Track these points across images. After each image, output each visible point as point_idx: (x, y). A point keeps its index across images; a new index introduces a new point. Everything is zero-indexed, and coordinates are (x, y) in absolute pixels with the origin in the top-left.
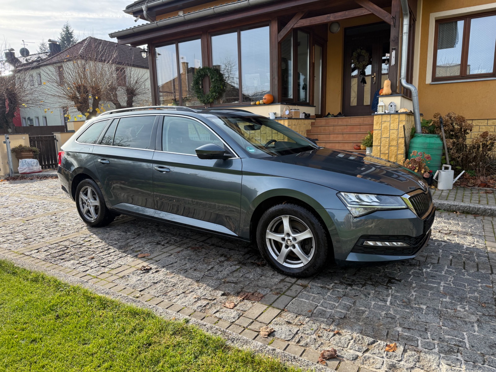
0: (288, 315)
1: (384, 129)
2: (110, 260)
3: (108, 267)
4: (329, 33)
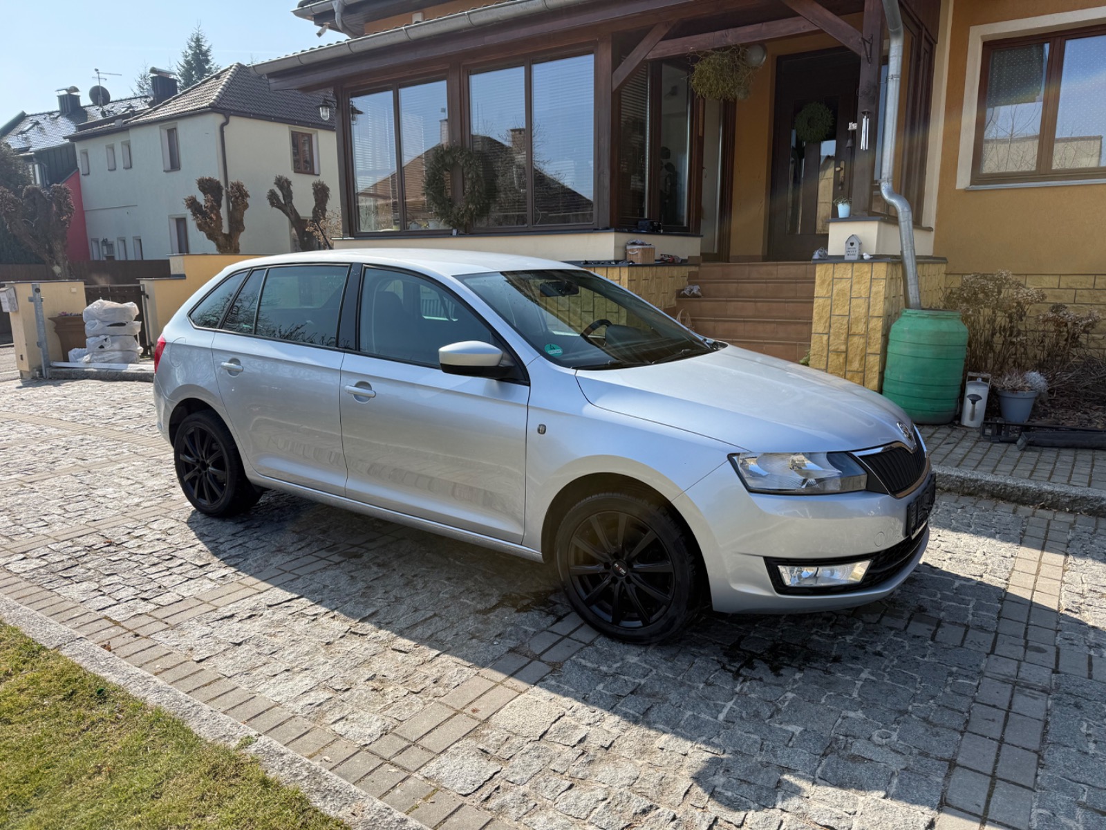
0: (490, 736)
1: (838, 294)
2: (165, 584)
3: (155, 600)
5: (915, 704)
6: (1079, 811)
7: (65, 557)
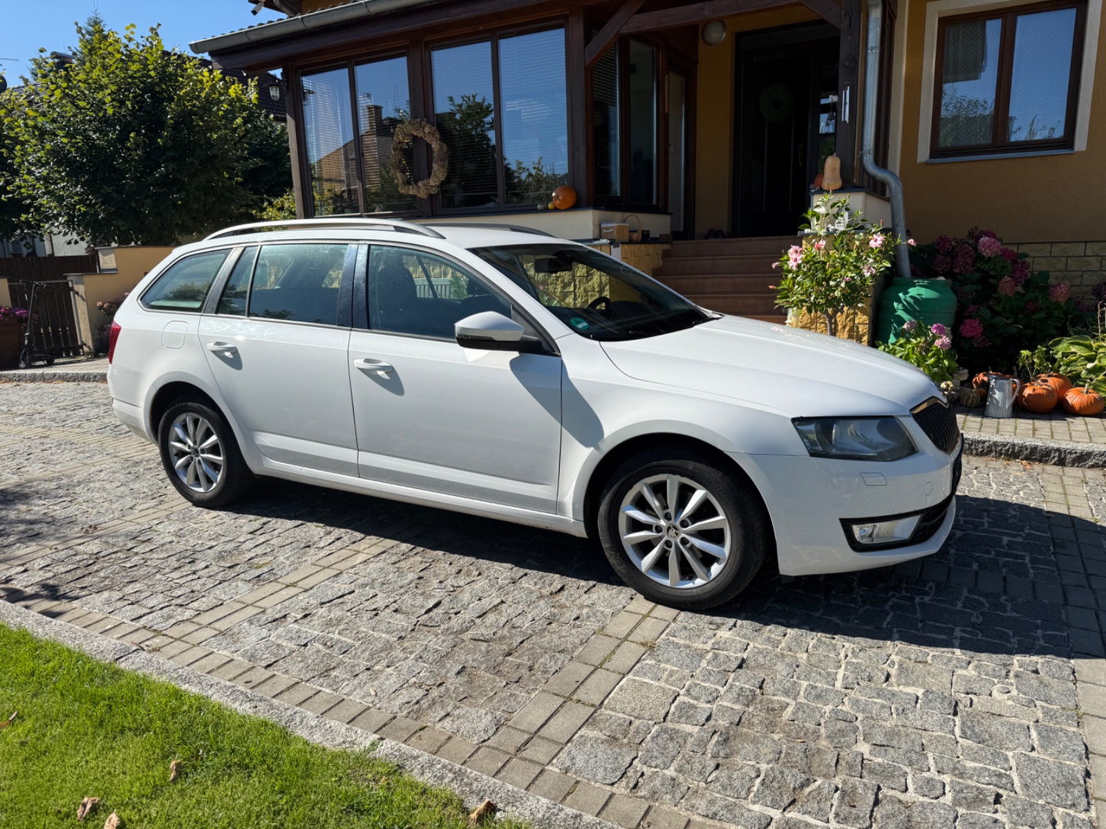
0: (611, 720)
2: (195, 588)
3: (191, 605)
4: (701, 46)
7: (72, 567)
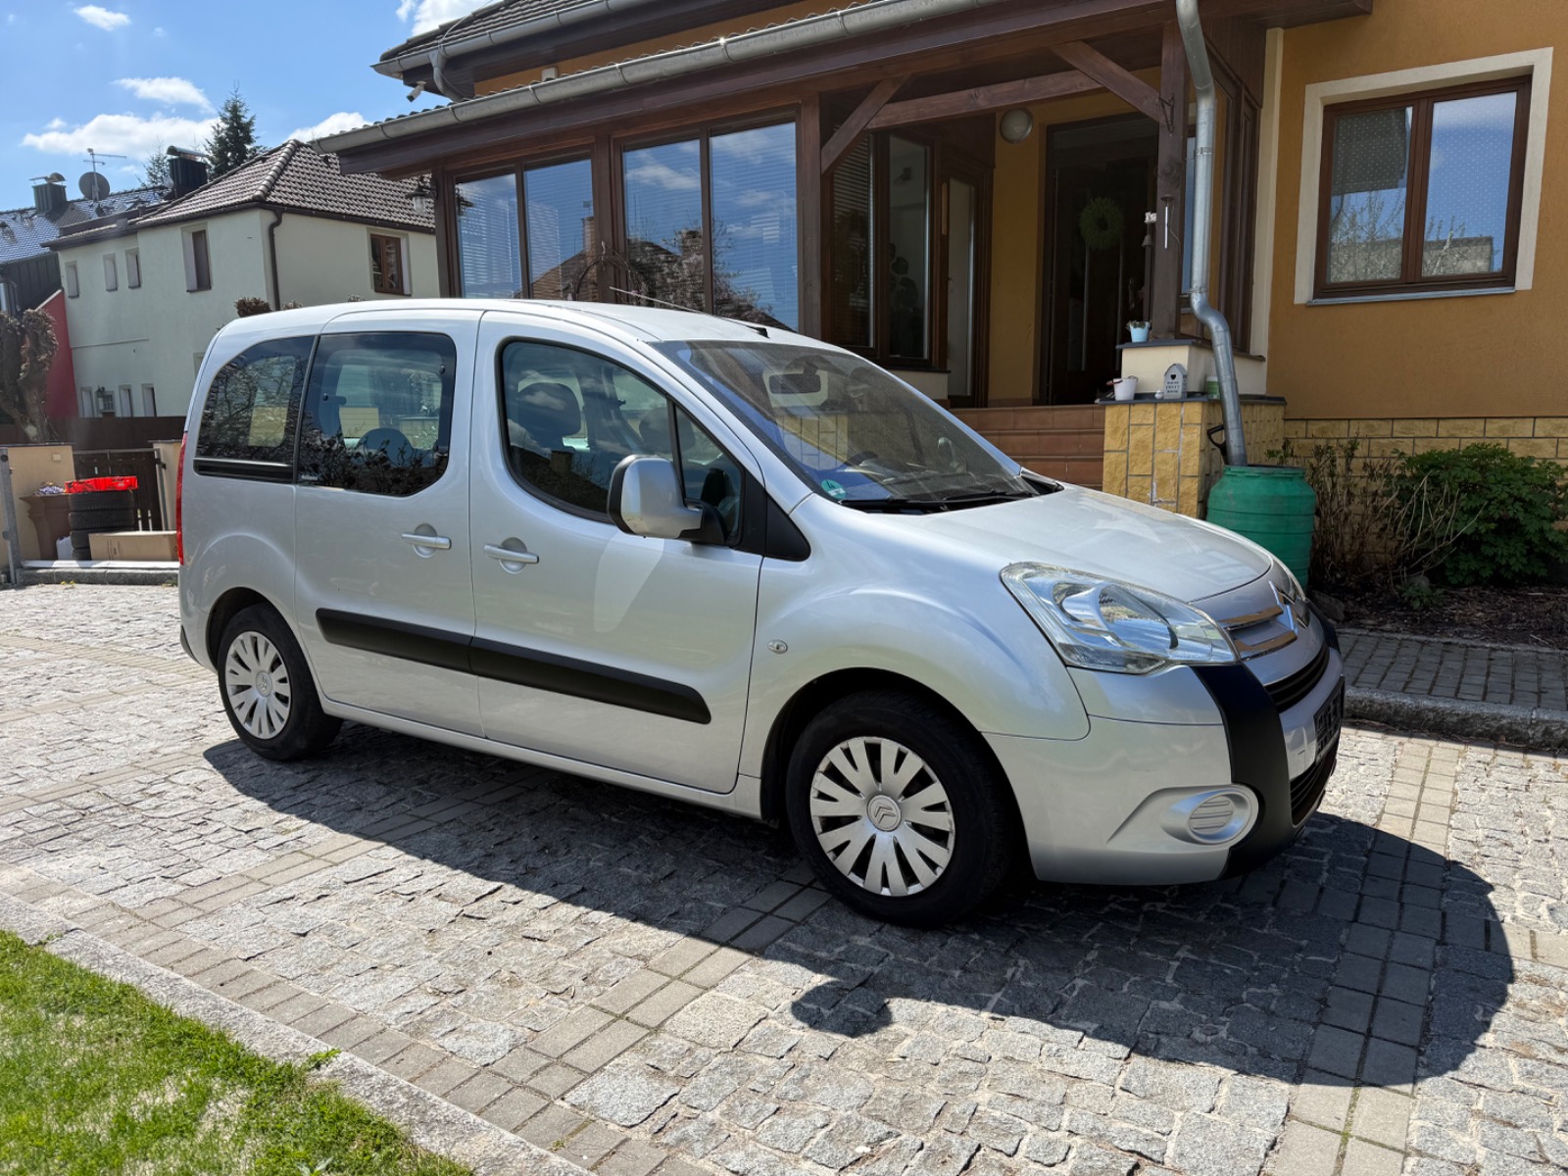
0: (665, 1047)
1: (1136, 446)
2: (194, 857)
3: (182, 879)
4: (999, 142)
5: (1252, 990)
6: (1473, 1123)
7: (49, 824)
